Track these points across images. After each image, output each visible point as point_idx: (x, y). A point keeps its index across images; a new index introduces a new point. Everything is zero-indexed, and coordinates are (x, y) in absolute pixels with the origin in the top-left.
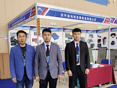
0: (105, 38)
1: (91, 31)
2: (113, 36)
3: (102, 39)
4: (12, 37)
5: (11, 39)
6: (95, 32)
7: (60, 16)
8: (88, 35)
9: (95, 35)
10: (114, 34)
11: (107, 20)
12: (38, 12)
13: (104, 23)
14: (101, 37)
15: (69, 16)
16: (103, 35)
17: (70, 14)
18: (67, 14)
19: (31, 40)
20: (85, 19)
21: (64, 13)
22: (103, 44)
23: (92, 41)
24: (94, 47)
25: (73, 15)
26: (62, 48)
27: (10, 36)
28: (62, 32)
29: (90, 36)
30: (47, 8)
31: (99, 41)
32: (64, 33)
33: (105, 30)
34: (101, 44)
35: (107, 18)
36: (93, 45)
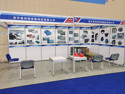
0: (97, 34)
2: (103, 32)
7: (88, 22)
14: (94, 33)
17: (95, 20)
18: (93, 20)
21: (90, 20)
22: (96, 39)
23: (87, 37)
24: (88, 42)
27: (8, 32)
33: (97, 27)
34: (94, 39)
36: (88, 40)
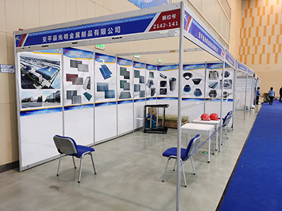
2: (187, 77)
3: (167, 80)
4: (25, 68)
5: (22, 72)
8: (148, 72)
9: (157, 73)
10: (190, 75)
16: (170, 74)
19: (65, 76)
23: (153, 84)
28: (116, 64)
29: (151, 75)
31: (163, 84)
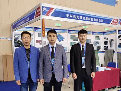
0: (112, 40)
1: (98, 33)
2: (120, 38)
3: (108, 41)
4: (16, 38)
5: (15, 40)
6: (102, 33)
7: (65, 17)
8: (94, 36)
9: (102, 37)
11: (115, 21)
12: (43, 12)
13: (111, 24)
14: (108, 39)
15: (74, 17)
16: (110, 37)
17: (76, 15)
18: (73, 14)
19: (36, 41)
20: (92, 20)
21: (69, 14)
22: (110, 46)
23: (99, 43)
24: (100, 50)
25: (79, 15)
26: (67, 51)
27: (14, 37)
28: (67, 33)
29: (97, 38)
30: (53, 9)
31: (106, 43)
32: (70, 35)
33: (113, 32)
34: (107, 46)
35: (114, 19)
36: (100, 47)
